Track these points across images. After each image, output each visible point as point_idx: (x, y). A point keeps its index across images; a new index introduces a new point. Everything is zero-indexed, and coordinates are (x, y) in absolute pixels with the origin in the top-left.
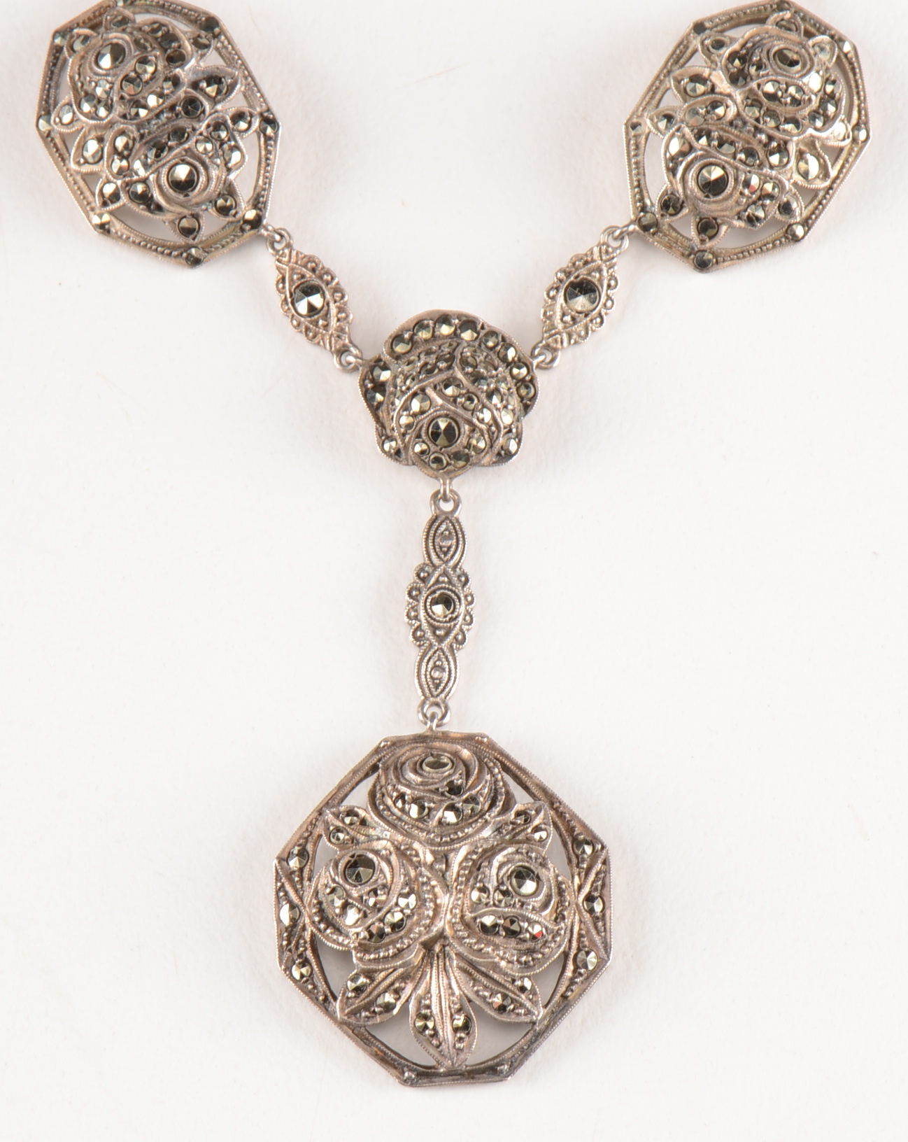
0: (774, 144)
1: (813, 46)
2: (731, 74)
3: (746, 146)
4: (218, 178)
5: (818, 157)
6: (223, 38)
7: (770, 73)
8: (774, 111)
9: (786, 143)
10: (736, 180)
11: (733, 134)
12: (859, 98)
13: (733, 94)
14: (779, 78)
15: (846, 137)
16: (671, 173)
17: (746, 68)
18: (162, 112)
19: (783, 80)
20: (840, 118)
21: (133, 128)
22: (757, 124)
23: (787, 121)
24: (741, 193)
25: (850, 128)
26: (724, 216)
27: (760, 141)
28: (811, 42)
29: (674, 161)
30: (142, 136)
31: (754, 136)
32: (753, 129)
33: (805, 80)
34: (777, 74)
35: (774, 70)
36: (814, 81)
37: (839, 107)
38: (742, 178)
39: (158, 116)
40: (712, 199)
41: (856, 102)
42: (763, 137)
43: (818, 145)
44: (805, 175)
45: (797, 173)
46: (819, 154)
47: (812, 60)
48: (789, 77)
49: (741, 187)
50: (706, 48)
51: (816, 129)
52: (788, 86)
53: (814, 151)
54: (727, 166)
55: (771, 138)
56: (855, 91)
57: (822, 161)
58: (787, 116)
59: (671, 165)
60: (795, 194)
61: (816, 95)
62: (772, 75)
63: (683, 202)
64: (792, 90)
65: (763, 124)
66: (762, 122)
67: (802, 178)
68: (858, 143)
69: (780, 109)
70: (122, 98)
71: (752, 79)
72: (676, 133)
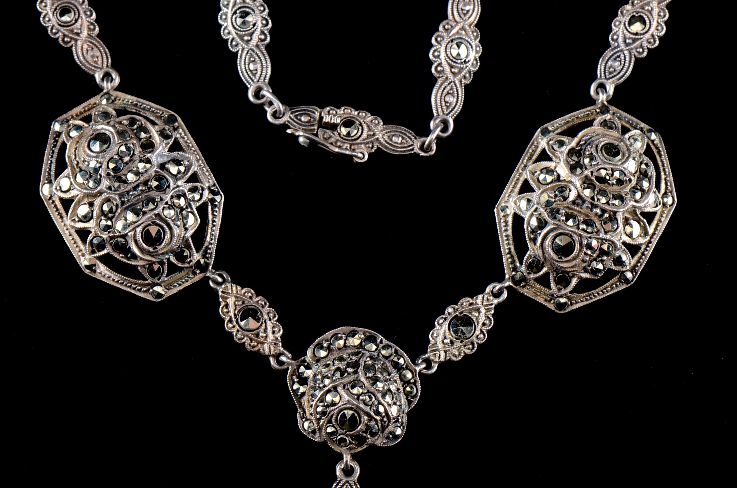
0: (606, 215)
1: (629, 139)
2: (571, 165)
3: (586, 218)
4: (178, 236)
5: (639, 221)
6: (181, 130)
7: (599, 163)
8: (605, 191)
9: (615, 213)
10: (581, 244)
11: (576, 210)
12: (665, 174)
13: (573, 180)
14: (607, 166)
15: (658, 204)
16: (532, 242)
17: (582, 160)
18: (138, 186)
19: (609, 168)
20: (652, 191)
21: (117, 197)
22: (593, 202)
23: (615, 198)
24: (586, 254)
25: (660, 196)
26: (574, 271)
27: (596, 214)
28: (627, 136)
29: (534, 234)
30: (123, 203)
31: (592, 211)
32: (590, 206)
33: (625, 166)
34: (605, 163)
35: (602, 160)
36: (631, 166)
37: (651, 183)
38: (585, 242)
39: (135, 188)
40: (564, 259)
41: (663, 177)
42: (598, 211)
43: (638, 212)
44: (630, 235)
45: (624, 235)
46: (640, 219)
47: (629, 150)
48: (614, 165)
49: (585, 250)
50: (551, 147)
51: (636, 201)
52: (613, 171)
53: (636, 218)
54: (573, 234)
55: (604, 211)
56: (661, 168)
57: (642, 223)
58: (614, 194)
59: (532, 236)
60: (624, 250)
61: (634, 175)
62: (601, 164)
63: (543, 263)
64: (617, 174)
65: (597, 201)
66: (596, 200)
67: (628, 238)
68: (667, 207)
69: (609, 189)
70: (108, 174)
71: (586, 169)
72: (534, 213)
